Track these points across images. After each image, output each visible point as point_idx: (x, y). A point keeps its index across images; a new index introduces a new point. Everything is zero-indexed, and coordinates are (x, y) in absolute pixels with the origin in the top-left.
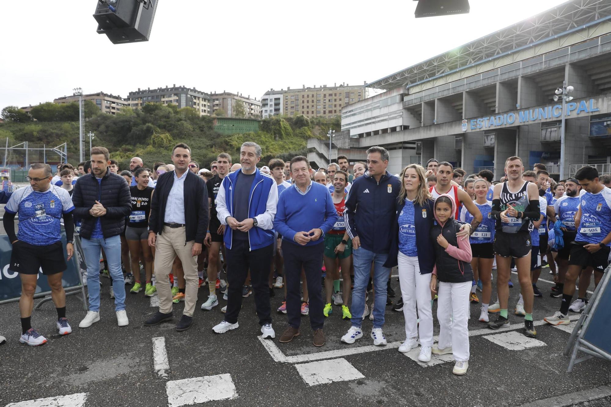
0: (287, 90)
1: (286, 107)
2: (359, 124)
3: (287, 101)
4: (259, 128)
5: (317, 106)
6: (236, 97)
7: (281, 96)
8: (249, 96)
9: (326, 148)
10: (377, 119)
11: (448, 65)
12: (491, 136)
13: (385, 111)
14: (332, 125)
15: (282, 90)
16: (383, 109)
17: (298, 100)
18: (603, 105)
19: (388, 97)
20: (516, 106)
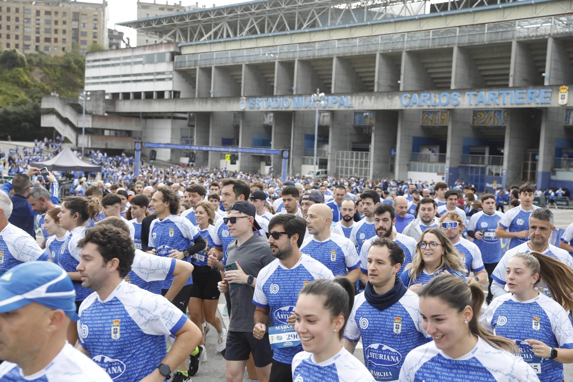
2: (113, 80)
5: (24, 27)
9: (73, 112)
10: (139, 78)
11: (227, 20)
12: (271, 114)
13: (149, 68)
14: (59, 68)
16: (147, 65)
18: (355, 102)
19: (155, 51)
20: (292, 91)
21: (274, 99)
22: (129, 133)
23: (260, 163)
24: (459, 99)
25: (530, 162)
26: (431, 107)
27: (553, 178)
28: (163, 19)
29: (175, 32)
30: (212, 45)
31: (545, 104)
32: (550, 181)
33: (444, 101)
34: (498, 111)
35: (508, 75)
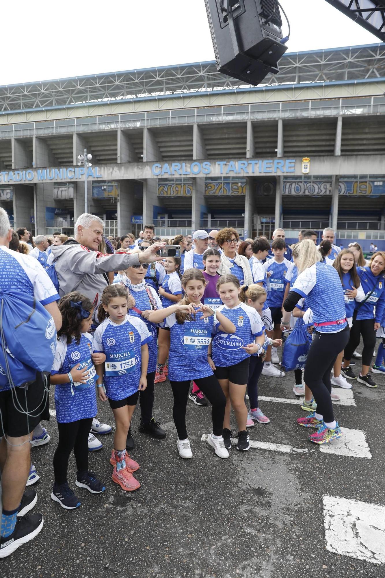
12: (7, 191)
18: (104, 173)
20: (32, 165)
21: (16, 172)
24: (210, 167)
31: (290, 172)
33: (196, 169)
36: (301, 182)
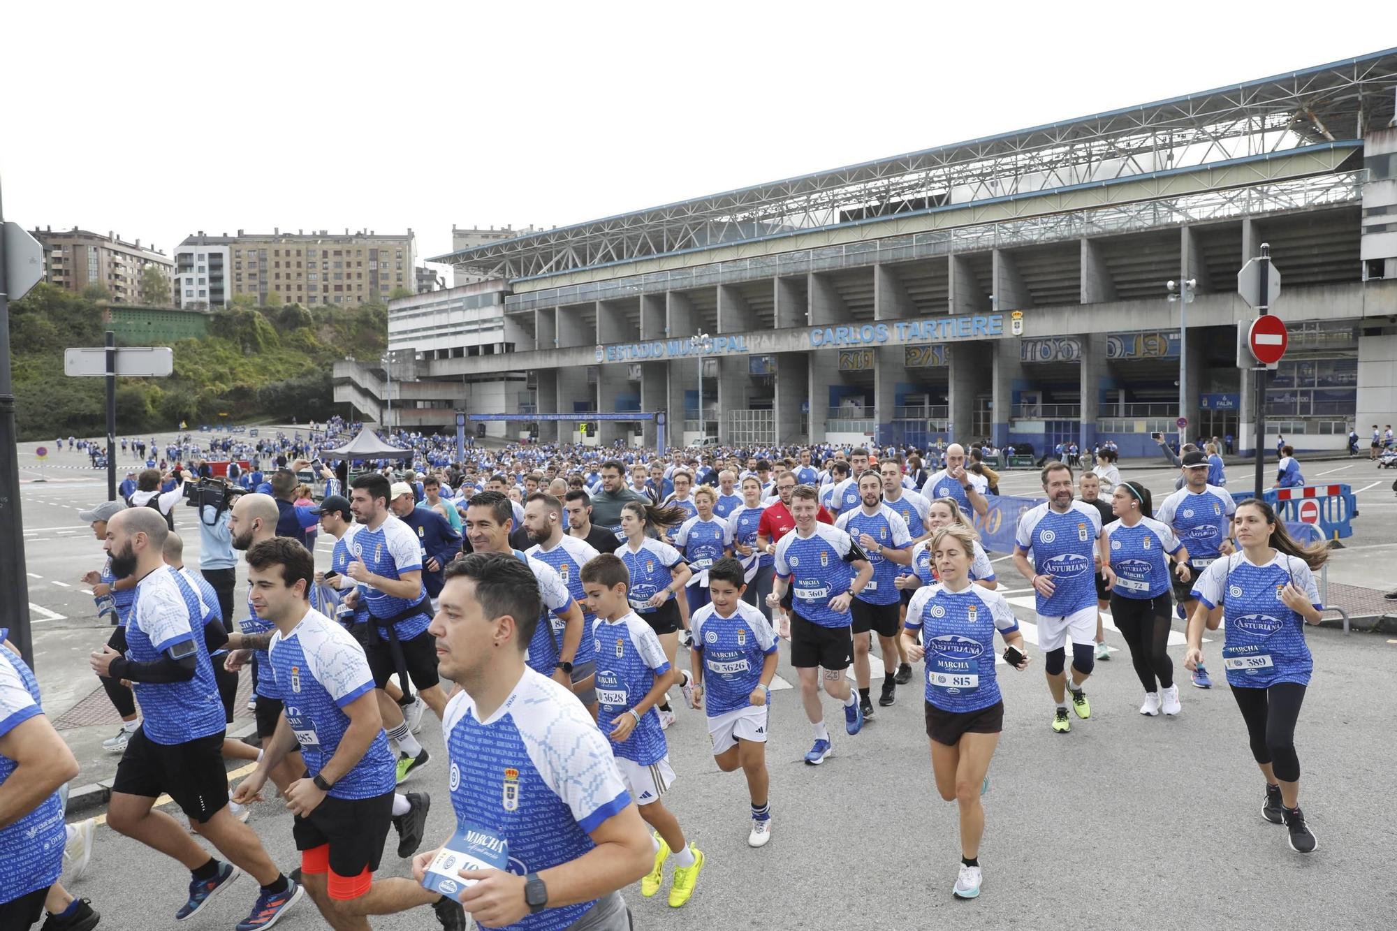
0: (236, 235)
1: (238, 274)
2: (425, 333)
3: (239, 260)
4: (207, 329)
5: (308, 274)
6: (107, 245)
7: (225, 250)
8: (137, 241)
9: (375, 381)
10: (459, 329)
11: (572, 245)
12: (638, 367)
13: (472, 315)
14: (355, 323)
15: (225, 235)
16: (468, 311)
17: (265, 260)
18: (750, 344)
19: (478, 292)
20: (665, 333)
21: (641, 346)
22: (449, 403)
23: (626, 432)
24: (887, 333)
25: (982, 412)
26: (851, 346)
27: (1012, 430)
28: (487, 249)
29: (505, 265)
30: (554, 279)
31: (996, 334)
32: (1009, 434)
33: (867, 336)
34: (938, 347)
35: (947, 299)
36: (1050, 340)
